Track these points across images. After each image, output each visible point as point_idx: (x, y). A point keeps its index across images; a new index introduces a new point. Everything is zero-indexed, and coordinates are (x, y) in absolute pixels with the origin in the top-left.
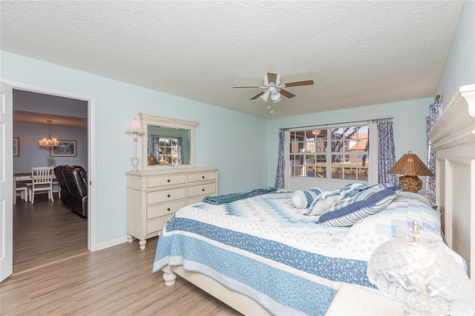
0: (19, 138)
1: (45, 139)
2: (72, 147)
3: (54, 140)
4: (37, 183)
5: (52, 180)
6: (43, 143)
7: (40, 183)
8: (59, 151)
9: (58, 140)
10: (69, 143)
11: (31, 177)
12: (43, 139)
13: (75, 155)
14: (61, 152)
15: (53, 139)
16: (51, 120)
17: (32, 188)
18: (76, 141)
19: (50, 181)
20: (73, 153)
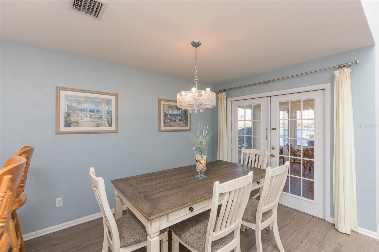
0: (117, 95)
13: (188, 127)
14: (172, 123)
20: (187, 125)
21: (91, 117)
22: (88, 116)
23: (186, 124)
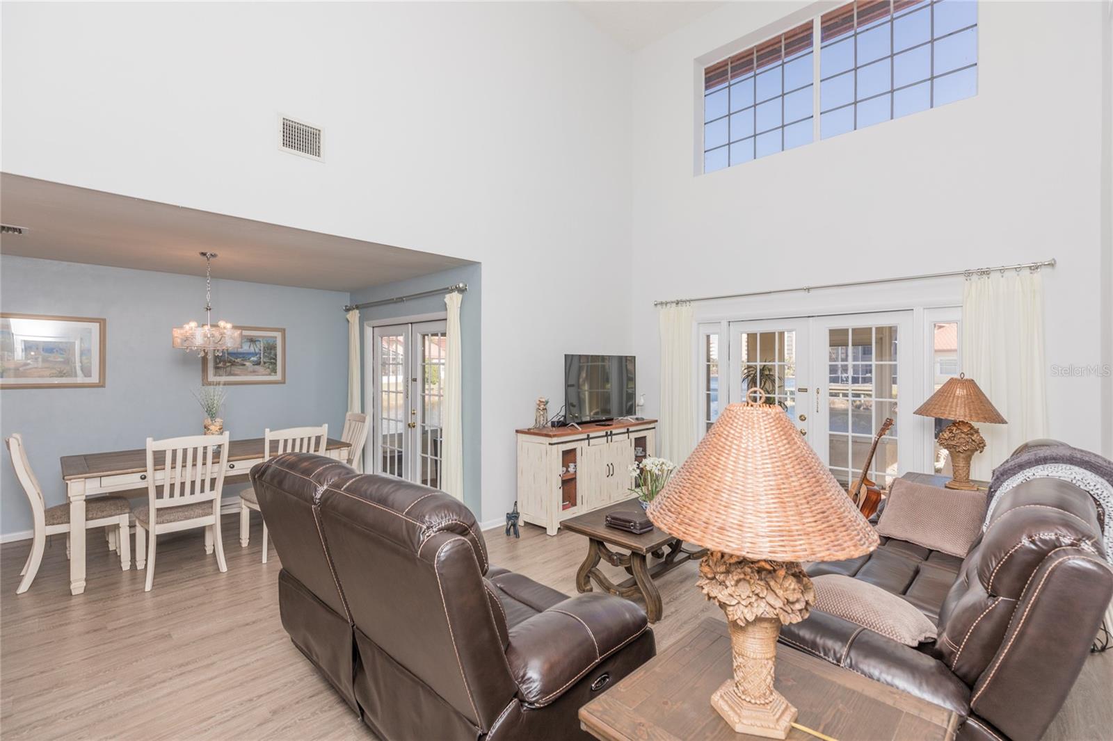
0: (104, 320)
1: (193, 324)
2: (270, 348)
3: (225, 328)
4: (166, 502)
5: (219, 485)
6: (187, 339)
7: (178, 501)
8: (232, 365)
9: (235, 327)
10: (263, 337)
11: (143, 478)
12: (188, 323)
13: (278, 377)
14: (236, 369)
15: (222, 324)
16: (213, 252)
17: (148, 523)
18: (283, 331)
19: (212, 488)
20: (276, 372)
21: (44, 360)
22: (40, 360)
23: (274, 371)
